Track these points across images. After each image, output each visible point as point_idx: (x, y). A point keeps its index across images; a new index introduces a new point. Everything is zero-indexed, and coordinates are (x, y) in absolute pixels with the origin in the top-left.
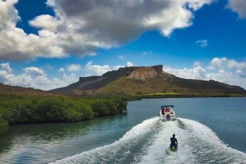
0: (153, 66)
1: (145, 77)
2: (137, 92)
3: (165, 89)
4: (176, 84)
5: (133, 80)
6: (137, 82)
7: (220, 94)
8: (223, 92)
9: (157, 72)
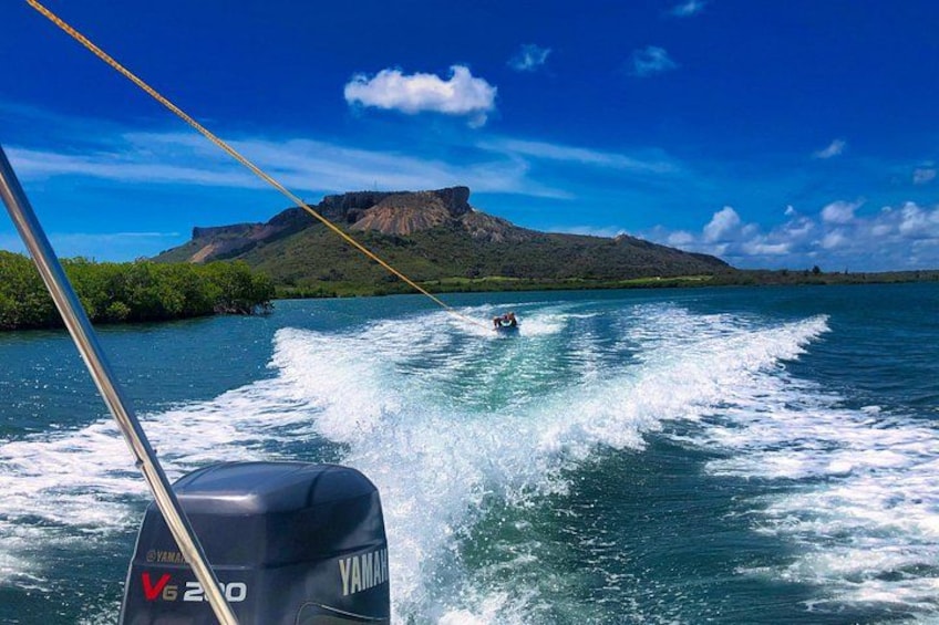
1: (411, 225)
2: (383, 275)
3: (478, 266)
4: (511, 250)
5: (371, 236)
6: (384, 241)
7: (651, 280)
8: (656, 273)
9: (448, 209)
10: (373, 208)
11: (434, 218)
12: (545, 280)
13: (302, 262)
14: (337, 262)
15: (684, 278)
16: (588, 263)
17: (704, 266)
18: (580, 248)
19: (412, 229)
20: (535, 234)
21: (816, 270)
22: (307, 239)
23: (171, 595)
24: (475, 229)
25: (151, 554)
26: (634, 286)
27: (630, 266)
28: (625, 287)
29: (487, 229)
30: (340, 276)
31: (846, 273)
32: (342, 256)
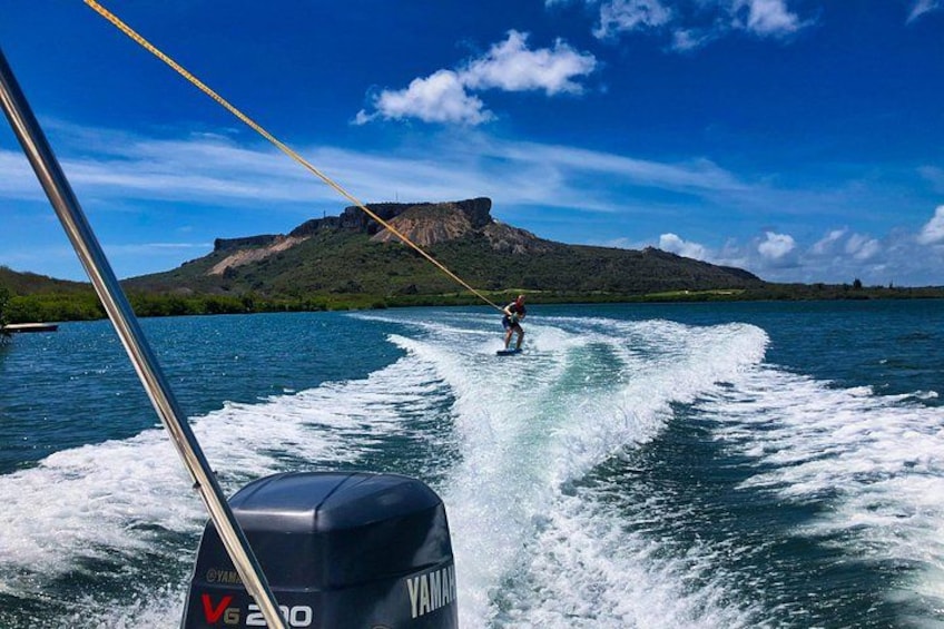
0: (458, 203)
1: (432, 237)
2: (401, 287)
3: (499, 278)
4: (534, 262)
5: (390, 247)
6: (402, 253)
7: (678, 293)
8: (687, 286)
9: (470, 221)
10: (393, 219)
11: (454, 229)
12: (567, 293)
13: (320, 273)
14: (355, 274)
15: (715, 292)
16: (614, 276)
17: (733, 280)
18: (605, 261)
19: (432, 241)
20: (557, 246)
21: (858, 283)
22: (327, 250)
23: (232, 618)
24: (496, 241)
25: (211, 573)
26: (661, 300)
27: (657, 279)
28: (651, 300)
29: (509, 241)
30: (358, 288)
31: (891, 288)
32: (361, 268)
